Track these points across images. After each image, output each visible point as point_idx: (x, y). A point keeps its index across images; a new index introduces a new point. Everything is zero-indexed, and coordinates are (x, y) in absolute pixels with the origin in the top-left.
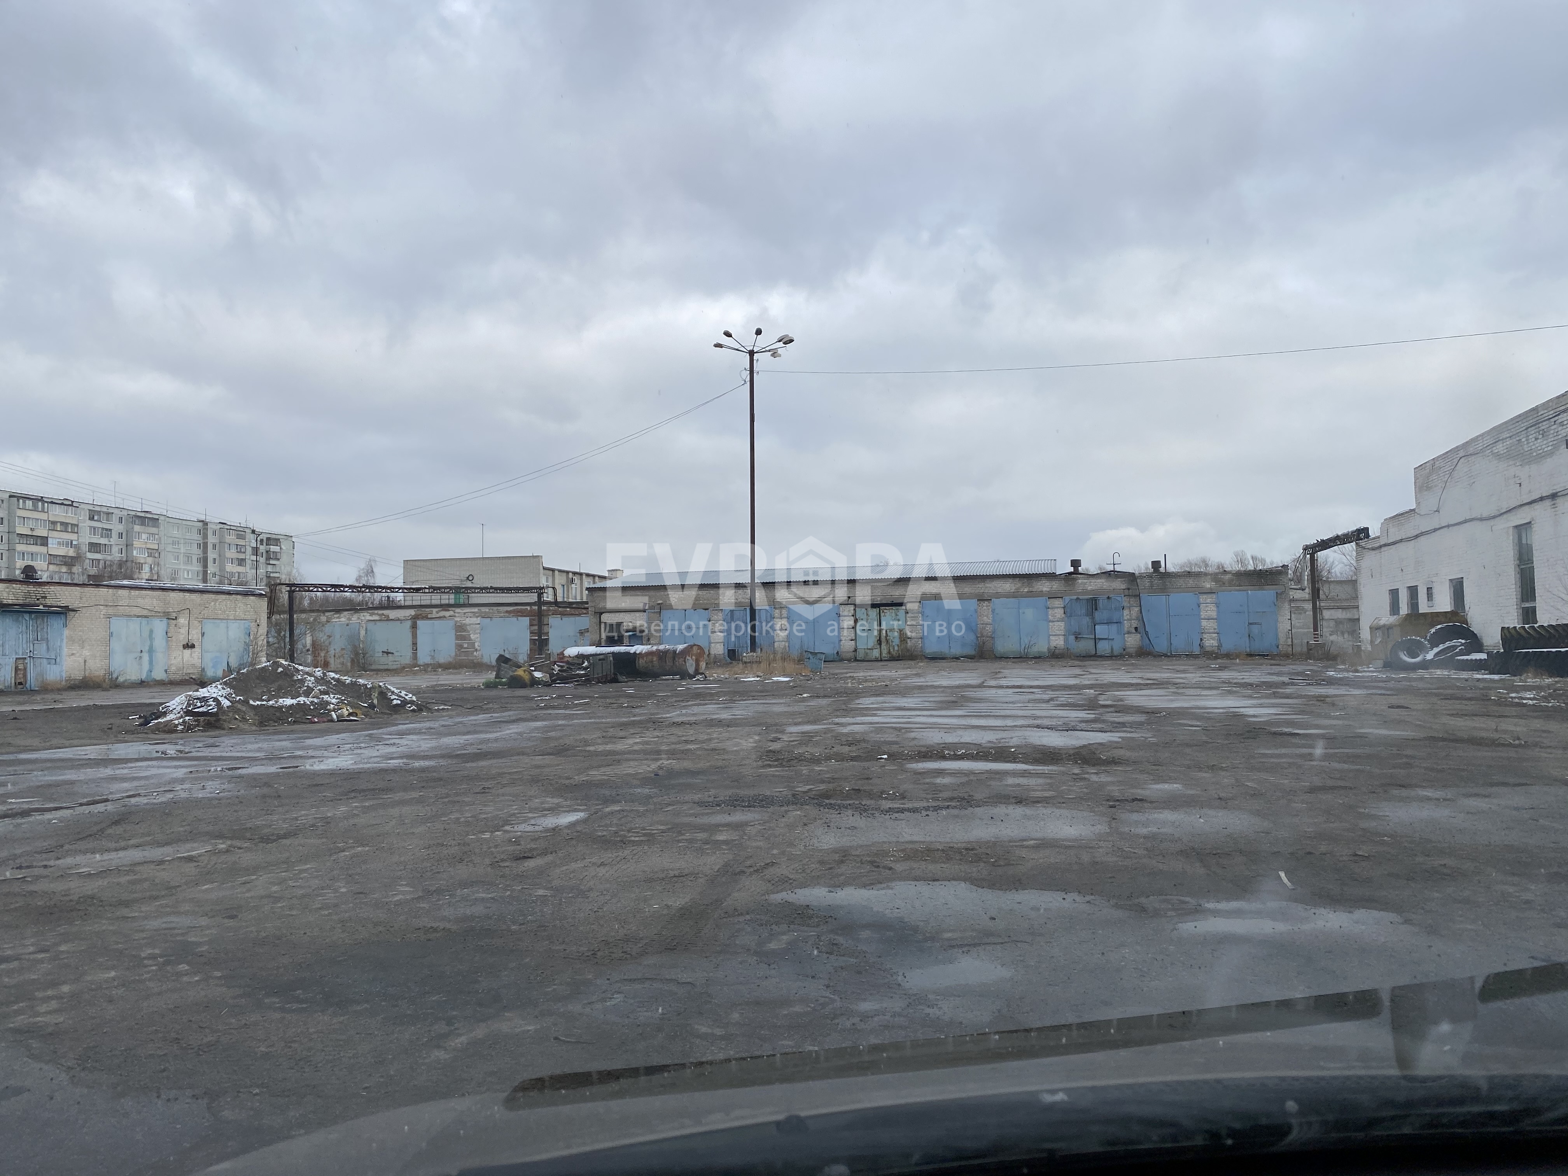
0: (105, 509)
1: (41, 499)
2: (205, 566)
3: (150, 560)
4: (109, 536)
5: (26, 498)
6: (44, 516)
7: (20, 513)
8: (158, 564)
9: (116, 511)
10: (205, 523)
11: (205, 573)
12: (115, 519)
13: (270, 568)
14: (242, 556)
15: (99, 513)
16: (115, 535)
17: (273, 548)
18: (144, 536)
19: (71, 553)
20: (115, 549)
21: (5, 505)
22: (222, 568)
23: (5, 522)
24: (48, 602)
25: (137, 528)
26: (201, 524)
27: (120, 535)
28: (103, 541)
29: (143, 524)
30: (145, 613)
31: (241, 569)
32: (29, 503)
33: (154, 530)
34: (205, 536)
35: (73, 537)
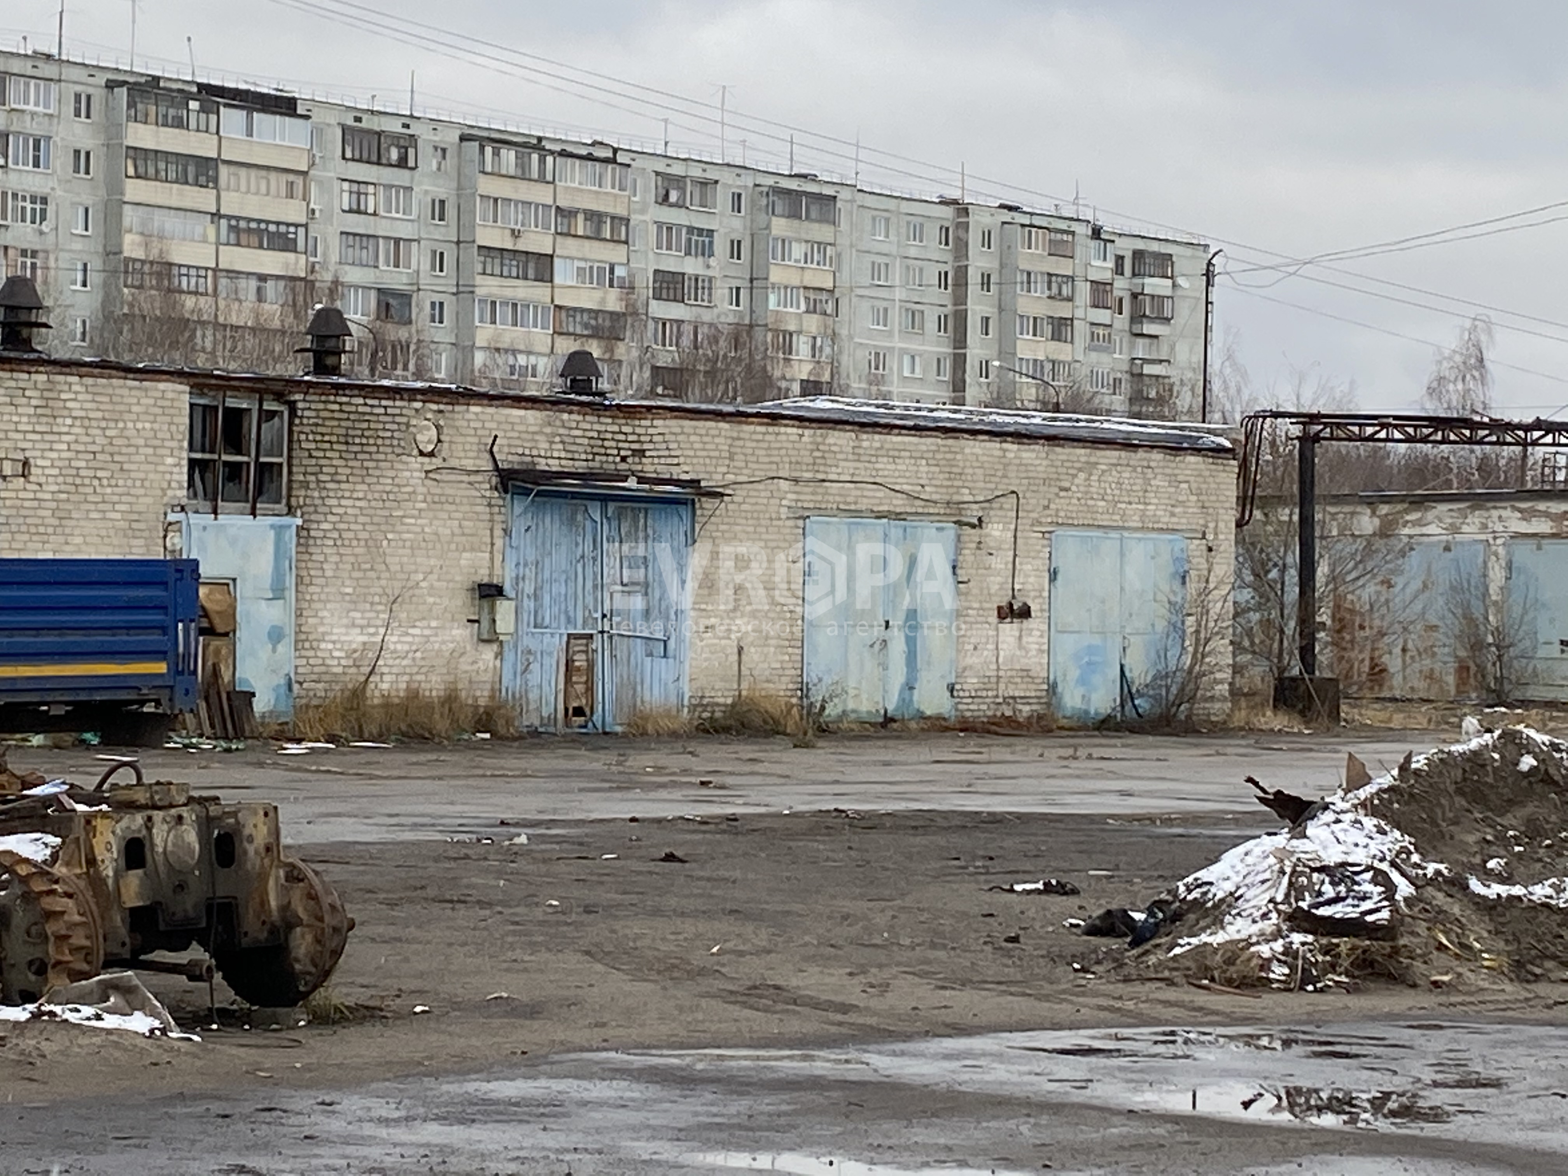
0: (696, 172)
1: (538, 145)
2: (960, 341)
3: (813, 323)
4: (707, 251)
5: (500, 142)
6: (542, 194)
7: (488, 186)
8: (834, 337)
9: (726, 177)
10: (962, 209)
11: (960, 362)
12: (722, 199)
13: (1141, 349)
14: (1063, 310)
15: (679, 181)
16: (721, 246)
17: (1155, 285)
18: (798, 251)
19: (613, 301)
20: (721, 293)
21: (451, 161)
22: (1006, 352)
23: (451, 212)
24: (649, 468)
25: (780, 226)
26: (948, 212)
27: (735, 249)
28: (691, 266)
29: (794, 214)
30: (899, 504)
31: (1062, 351)
32: (509, 156)
33: (822, 232)
34: (961, 249)
35: (615, 254)
